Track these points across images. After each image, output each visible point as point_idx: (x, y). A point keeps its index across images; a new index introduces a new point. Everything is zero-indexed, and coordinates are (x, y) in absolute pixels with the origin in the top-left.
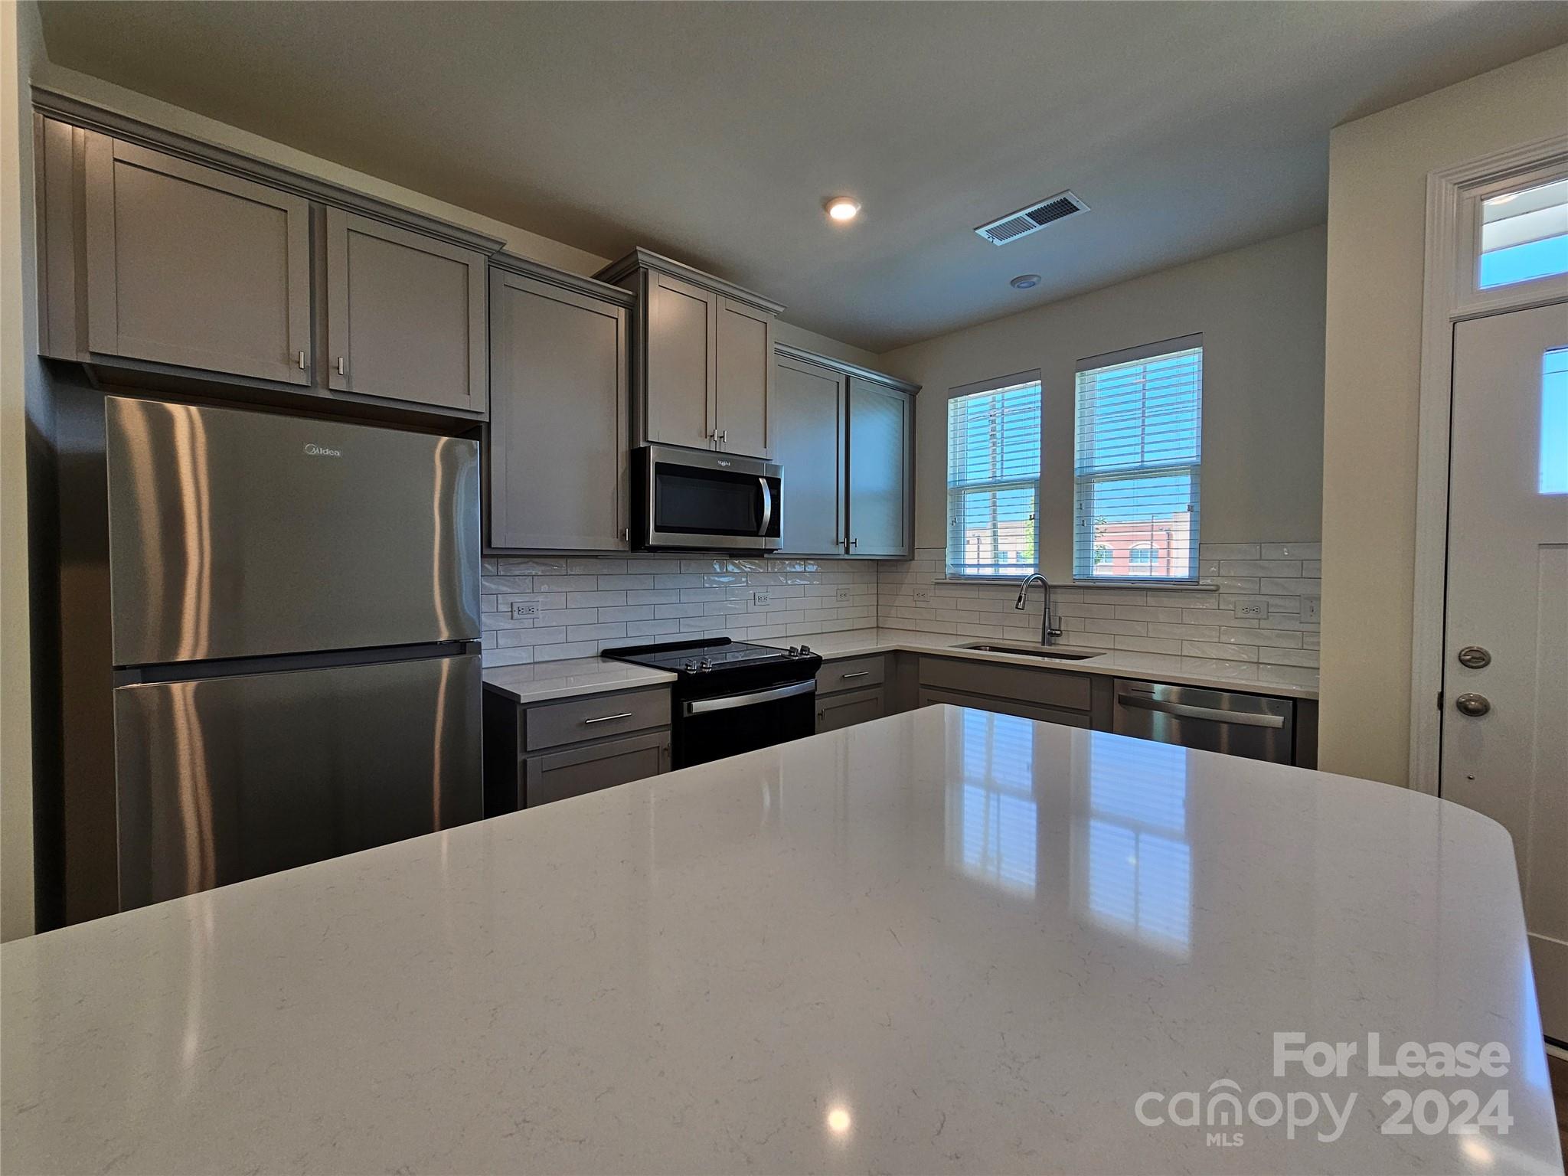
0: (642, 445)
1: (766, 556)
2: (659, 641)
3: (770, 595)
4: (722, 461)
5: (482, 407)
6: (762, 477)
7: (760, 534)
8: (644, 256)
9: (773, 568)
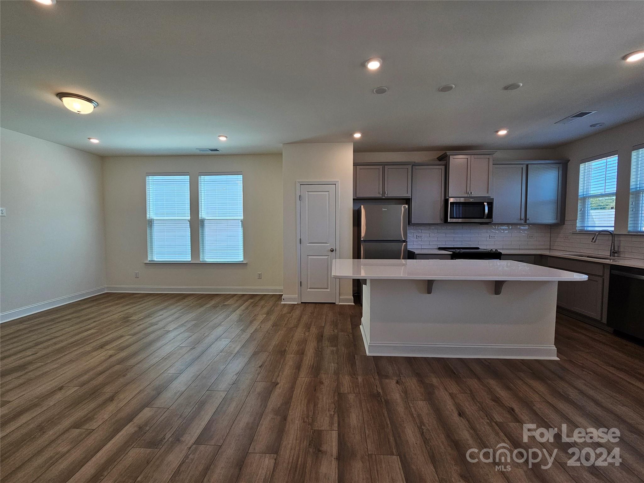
0: (447, 198)
1: (489, 224)
2: (455, 246)
3: (496, 236)
4: (471, 199)
5: (410, 196)
6: (485, 202)
7: (484, 218)
8: (448, 153)
9: (498, 227)
